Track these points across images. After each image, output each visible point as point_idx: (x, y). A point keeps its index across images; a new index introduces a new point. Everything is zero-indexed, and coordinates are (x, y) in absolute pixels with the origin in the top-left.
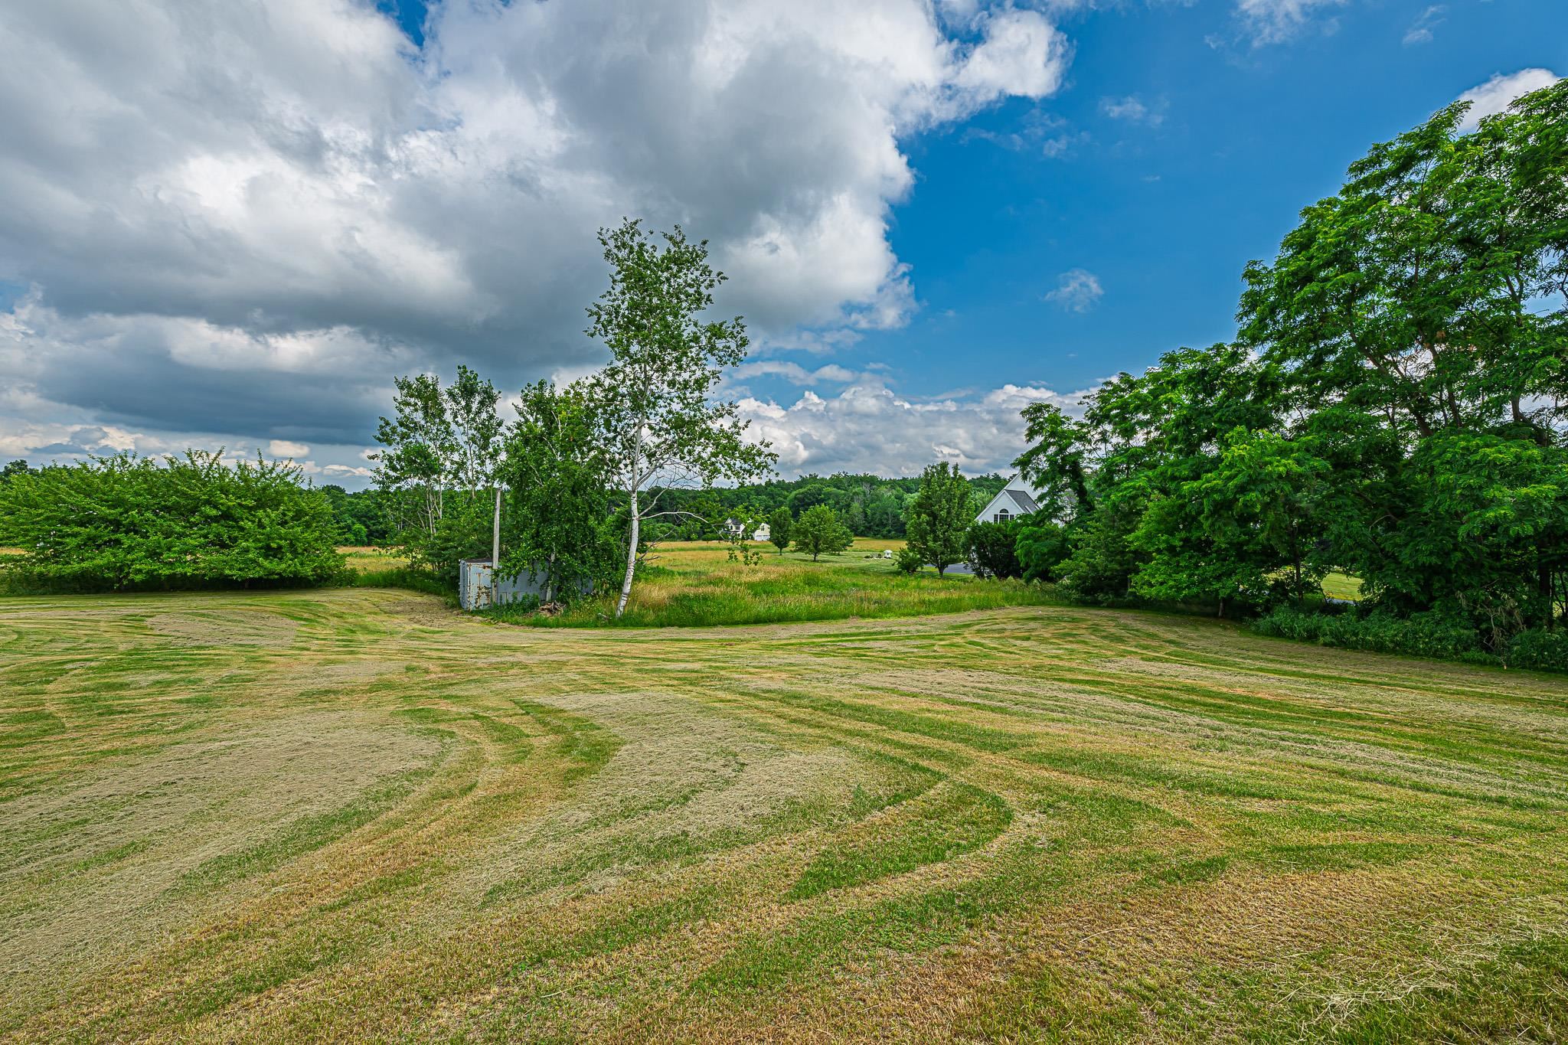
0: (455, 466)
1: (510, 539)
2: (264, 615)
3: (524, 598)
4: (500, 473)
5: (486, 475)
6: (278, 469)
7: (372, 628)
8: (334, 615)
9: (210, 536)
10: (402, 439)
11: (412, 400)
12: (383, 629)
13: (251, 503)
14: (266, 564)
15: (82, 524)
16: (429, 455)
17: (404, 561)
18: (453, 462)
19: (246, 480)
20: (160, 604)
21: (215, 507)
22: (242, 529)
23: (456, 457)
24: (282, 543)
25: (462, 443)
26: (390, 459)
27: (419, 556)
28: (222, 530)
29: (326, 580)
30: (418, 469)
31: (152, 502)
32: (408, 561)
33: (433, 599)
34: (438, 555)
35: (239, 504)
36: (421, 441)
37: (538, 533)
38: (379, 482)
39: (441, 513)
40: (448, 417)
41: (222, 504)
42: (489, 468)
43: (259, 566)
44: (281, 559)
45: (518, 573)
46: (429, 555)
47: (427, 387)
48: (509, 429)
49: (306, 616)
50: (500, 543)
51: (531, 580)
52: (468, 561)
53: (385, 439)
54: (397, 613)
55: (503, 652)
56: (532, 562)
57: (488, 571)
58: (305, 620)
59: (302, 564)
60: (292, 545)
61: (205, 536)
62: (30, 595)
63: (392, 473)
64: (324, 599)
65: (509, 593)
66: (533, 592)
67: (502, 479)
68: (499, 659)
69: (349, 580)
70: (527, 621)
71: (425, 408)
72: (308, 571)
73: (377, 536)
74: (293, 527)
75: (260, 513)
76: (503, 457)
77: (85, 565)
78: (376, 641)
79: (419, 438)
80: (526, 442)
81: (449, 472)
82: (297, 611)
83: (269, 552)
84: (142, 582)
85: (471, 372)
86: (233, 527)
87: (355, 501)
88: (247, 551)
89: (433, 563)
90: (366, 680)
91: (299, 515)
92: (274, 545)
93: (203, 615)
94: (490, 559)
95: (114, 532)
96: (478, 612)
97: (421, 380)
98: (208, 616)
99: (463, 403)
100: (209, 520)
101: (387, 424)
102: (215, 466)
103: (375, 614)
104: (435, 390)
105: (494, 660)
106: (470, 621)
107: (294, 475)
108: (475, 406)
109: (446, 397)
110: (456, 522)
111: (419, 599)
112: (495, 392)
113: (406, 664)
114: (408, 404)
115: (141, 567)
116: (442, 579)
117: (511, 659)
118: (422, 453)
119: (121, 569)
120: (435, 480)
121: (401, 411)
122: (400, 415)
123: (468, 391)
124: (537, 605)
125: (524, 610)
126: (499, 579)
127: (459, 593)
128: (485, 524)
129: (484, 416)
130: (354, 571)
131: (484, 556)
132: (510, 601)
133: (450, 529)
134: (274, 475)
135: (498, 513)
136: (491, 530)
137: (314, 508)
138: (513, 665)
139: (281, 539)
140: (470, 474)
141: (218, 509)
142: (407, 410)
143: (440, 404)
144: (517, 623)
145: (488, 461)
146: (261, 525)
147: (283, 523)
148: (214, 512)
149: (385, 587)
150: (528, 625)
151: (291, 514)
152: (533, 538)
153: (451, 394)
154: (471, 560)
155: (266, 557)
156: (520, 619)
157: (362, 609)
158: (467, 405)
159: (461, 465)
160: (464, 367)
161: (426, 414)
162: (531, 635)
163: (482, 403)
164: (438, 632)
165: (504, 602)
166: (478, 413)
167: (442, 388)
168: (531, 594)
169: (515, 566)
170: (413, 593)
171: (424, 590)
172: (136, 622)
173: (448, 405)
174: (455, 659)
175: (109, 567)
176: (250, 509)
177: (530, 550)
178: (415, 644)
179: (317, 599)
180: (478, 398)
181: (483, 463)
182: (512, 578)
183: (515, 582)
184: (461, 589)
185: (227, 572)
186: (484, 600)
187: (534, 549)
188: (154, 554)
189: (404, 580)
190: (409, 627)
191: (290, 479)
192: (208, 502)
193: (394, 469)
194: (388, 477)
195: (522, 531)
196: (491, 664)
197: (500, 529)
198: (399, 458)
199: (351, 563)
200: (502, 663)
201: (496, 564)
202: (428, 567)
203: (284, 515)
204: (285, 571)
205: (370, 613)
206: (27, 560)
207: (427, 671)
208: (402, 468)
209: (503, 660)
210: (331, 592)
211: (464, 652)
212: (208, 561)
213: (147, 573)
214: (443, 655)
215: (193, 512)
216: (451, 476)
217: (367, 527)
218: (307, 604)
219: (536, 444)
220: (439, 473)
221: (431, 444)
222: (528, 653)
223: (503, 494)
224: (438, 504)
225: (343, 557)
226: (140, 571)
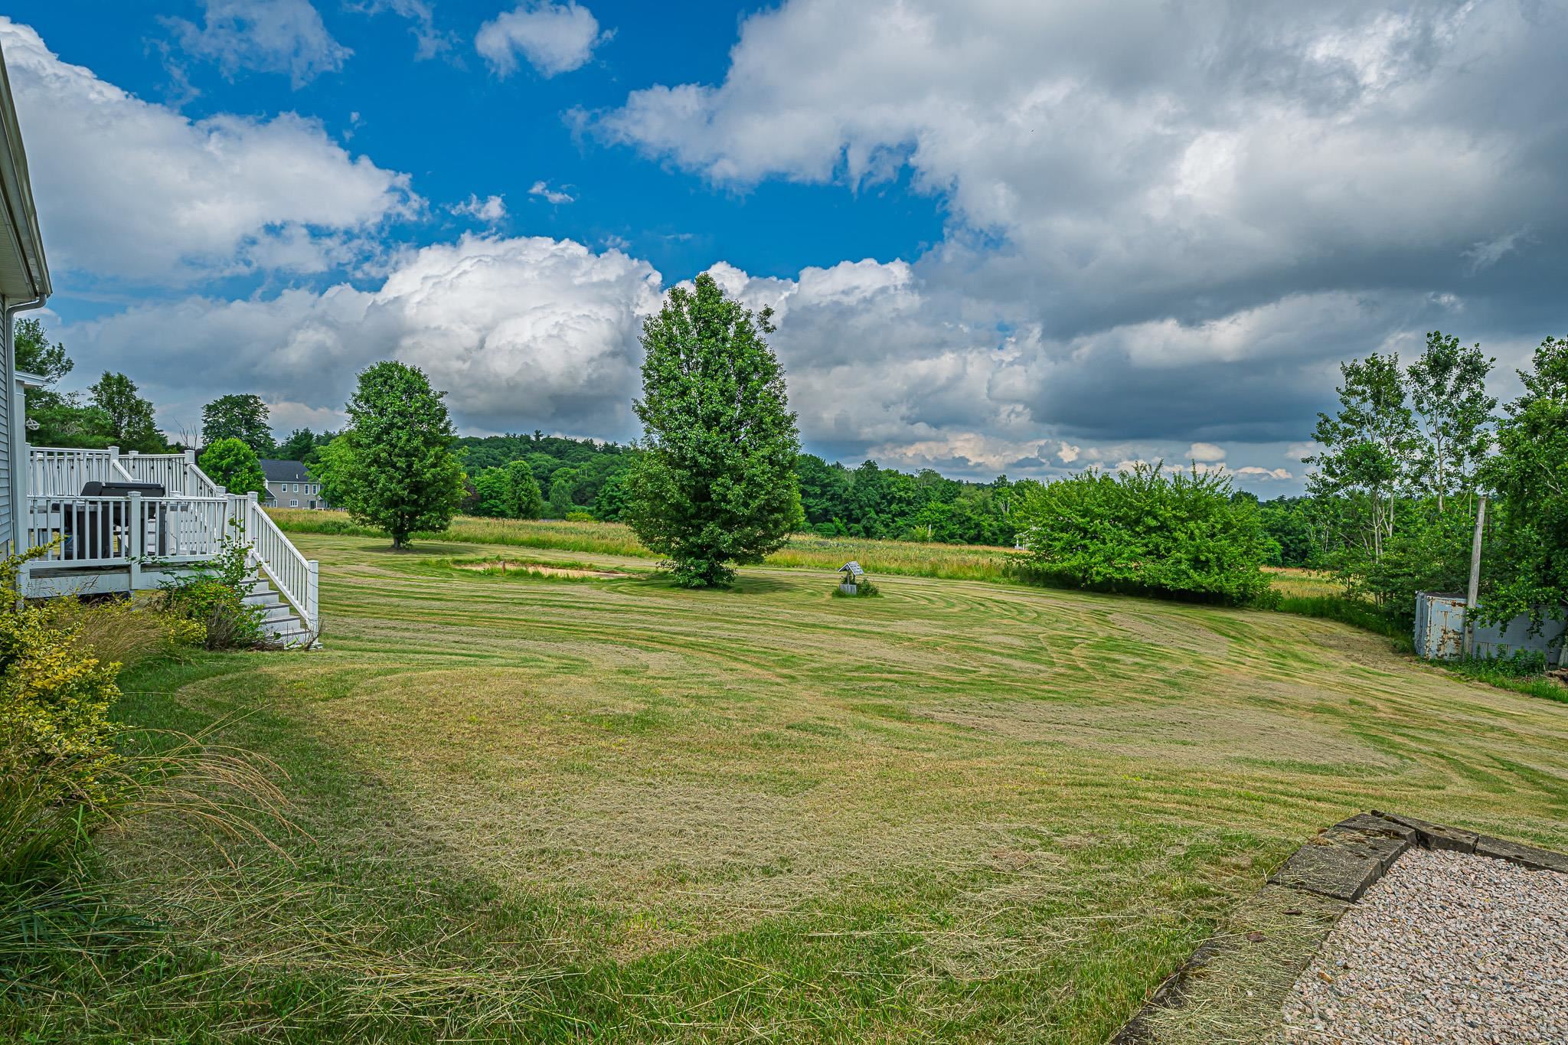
0: (1415, 467)
1: (1499, 567)
2: (1195, 626)
3: (1517, 654)
4: (1487, 475)
5: (1462, 477)
6: (1208, 481)
7: (1303, 657)
8: (1261, 638)
9: (1150, 545)
10: (1345, 436)
11: (1360, 388)
12: (1316, 660)
13: (1184, 514)
14: (1195, 576)
15: (1062, 530)
16: (1380, 456)
17: (1339, 588)
18: (1413, 463)
19: (1180, 492)
20: (1113, 605)
21: (1155, 518)
22: (1175, 540)
23: (1418, 455)
24: (1211, 556)
25: (1426, 436)
26: (1329, 462)
27: (1359, 582)
28: (1160, 540)
29: (1249, 600)
30: (1364, 474)
31: (1108, 512)
32: (1344, 589)
33: (1376, 638)
34: (1384, 584)
35: (1175, 516)
36: (1369, 438)
37: (1548, 564)
38: (1314, 490)
39: (1390, 530)
40: (1408, 403)
41: (1161, 515)
42: (1469, 467)
43: (1189, 577)
44: (1208, 572)
45: (1509, 618)
46: (1373, 582)
47: (1380, 369)
48: (1507, 409)
49: (1233, 633)
50: (1481, 575)
51: (1534, 630)
52: (1429, 593)
53: (1324, 437)
54: (1331, 647)
55: (1477, 712)
56: (1536, 605)
57: (1460, 610)
58: (1232, 637)
59: (1227, 580)
60: (1218, 559)
61: (1146, 545)
62: (1031, 585)
63: (1330, 480)
64: (1249, 619)
65: (1491, 641)
66: (1533, 649)
67: (1488, 486)
68: (1472, 719)
69: (1272, 604)
70: (1521, 687)
71: (1376, 397)
72: (1232, 588)
73: (1296, 554)
74: (1220, 540)
75: (1192, 525)
76: (1494, 451)
77: (1065, 564)
78: (1311, 670)
79: (1369, 436)
80: (1534, 429)
81: (1407, 476)
82: (1223, 627)
83: (1198, 564)
84: (1101, 583)
85: (1448, 338)
86: (1168, 538)
87: (1270, 511)
88: (1179, 562)
89: (1377, 593)
90: (1308, 701)
91: (1227, 527)
92: (1203, 558)
93: (1146, 618)
94: (1465, 594)
95: (1082, 538)
96: (1441, 662)
97: (1373, 363)
98: (1151, 620)
99: (1432, 382)
100: (1150, 530)
101: (1327, 421)
102: (1156, 478)
103: (1305, 643)
104: (1391, 370)
105: (1465, 717)
106: (1428, 671)
107: (1222, 485)
108: (1450, 385)
109: (1407, 377)
110: (1412, 542)
111: (1356, 636)
112: (1485, 360)
113: (1351, 697)
114: (1355, 393)
115: (1101, 570)
116: (1389, 614)
117: (1492, 723)
118: (1372, 454)
119: (1086, 571)
120: (1384, 487)
121: (1346, 403)
122: (1344, 410)
123: (1439, 365)
124: (1540, 668)
125: (1518, 672)
126: (1477, 622)
127: (1413, 634)
128: (1457, 545)
129: (1464, 395)
130: (1278, 593)
131: (1452, 585)
132: (1494, 655)
133: (1404, 551)
134: (1205, 486)
135: (1479, 531)
136: (1466, 556)
137: (1242, 520)
138: (1492, 729)
139: (1209, 551)
140: (1437, 478)
141: (1157, 520)
142: (1354, 401)
143: (1398, 388)
144: (1504, 687)
145: (1467, 458)
146: (1192, 537)
147: (1213, 536)
148: (1153, 523)
149: (1313, 616)
150: (1522, 692)
151: (1219, 526)
152: (1538, 569)
153: (1414, 373)
154: (1433, 593)
155: (1195, 569)
156: (1509, 682)
157: (1289, 635)
158: (1438, 384)
159: (1426, 464)
160: (1437, 334)
161: (1377, 402)
162: (1527, 704)
163: (1461, 379)
164: (1384, 675)
165: (1484, 655)
166: (1456, 391)
167: (1402, 368)
168: (1531, 652)
169: (1504, 607)
170: (1349, 628)
171: (1361, 625)
172: (1102, 617)
173: (1409, 388)
174: (1410, 706)
175: (1077, 568)
176: (1183, 520)
177: (1532, 586)
178: (1357, 681)
179: (1241, 618)
180: (1456, 372)
181: (1460, 459)
182: (1498, 624)
183: (1503, 629)
184: (1417, 630)
185: (1163, 581)
186: (1450, 648)
187: (1539, 585)
188: (1108, 560)
189: (1338, 610)
190: (1347, 664)
191: (1219, 489)
192: (1148, 513)
193: (1333, 474)
194: (1326, 484)
195: (1519, 559)
196: (1460, 721)
197: (1483, 555)
198: (1340, 461)
199: (1274, 586)
200: (1476, 723)
201: (1473, 602)
202: (1370, 598)
203: (1213, 527)
204: (1211, 585)
205: (1298, 642)
206: (1031, 558)
207: (1374, 709)
208: (1343, 473)
209: (1478, 720)
210: (1254, 614)
211: (1420, 702)
212: (1146, 570)
213: (1105, 575)
214: (1394, 698)
215: (1137, 522)
216: (1408, 481)
217: (1283, 544)
218: (1232, 622)
219: (1553, 432)
220: (1390, 477)
221: (1382, 441)
222: (1519, 722)
223: (1489, 506)
224: (1388, 517)
225: (1269, 576)
226: (1098, 573)
